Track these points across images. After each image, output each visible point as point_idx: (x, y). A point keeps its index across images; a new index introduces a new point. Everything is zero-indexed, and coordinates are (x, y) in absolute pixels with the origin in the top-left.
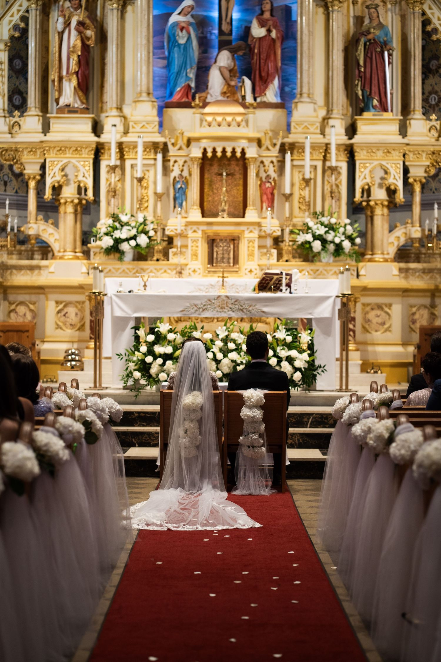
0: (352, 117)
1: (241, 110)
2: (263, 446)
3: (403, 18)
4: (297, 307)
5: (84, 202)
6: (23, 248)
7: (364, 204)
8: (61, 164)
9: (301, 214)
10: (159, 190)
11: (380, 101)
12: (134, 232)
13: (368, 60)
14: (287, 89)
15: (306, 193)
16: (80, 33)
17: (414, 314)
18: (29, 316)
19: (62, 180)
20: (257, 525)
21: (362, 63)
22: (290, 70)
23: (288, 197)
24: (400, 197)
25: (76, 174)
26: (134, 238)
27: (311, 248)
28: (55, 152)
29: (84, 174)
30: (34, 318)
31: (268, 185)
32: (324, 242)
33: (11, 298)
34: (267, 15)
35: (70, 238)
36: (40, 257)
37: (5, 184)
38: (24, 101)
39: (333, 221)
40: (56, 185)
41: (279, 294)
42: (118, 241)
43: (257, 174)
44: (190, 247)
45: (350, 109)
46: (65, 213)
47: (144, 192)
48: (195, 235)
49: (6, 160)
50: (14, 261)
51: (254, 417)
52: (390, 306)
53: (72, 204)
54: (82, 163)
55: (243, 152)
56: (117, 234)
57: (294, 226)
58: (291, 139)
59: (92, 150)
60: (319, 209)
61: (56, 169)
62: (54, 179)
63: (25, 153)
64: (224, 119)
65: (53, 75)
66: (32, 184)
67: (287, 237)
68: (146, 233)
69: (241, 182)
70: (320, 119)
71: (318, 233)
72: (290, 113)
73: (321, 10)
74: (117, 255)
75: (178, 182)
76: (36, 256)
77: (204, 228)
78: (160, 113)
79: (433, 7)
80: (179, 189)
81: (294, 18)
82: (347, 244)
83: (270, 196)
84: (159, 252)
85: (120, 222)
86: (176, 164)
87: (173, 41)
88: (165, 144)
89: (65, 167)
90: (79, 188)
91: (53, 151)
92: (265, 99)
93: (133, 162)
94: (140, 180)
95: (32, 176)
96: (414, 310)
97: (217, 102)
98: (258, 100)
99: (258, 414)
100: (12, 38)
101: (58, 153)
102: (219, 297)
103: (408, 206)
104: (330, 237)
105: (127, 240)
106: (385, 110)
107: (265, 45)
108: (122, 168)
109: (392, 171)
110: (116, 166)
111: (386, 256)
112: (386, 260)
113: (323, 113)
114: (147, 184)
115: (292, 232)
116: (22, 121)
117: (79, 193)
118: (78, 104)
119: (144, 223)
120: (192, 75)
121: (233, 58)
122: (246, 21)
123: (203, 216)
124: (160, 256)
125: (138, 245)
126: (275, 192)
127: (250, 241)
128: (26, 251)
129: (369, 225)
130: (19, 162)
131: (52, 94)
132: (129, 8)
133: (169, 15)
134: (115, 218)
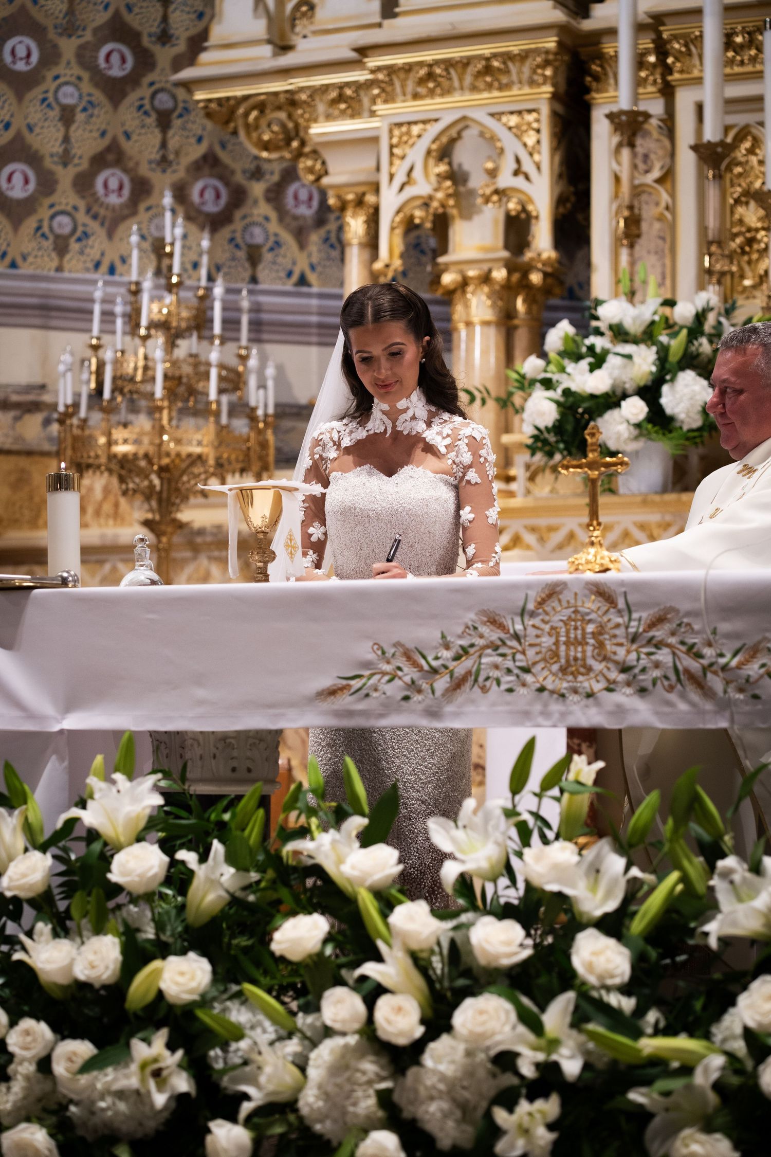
5: (535, 278)
8: (434, 130)
12: (645, 363)
19: (440, 195)
25: (490, 165)
28: (410, 86)
29: (518, 161)
40: (422, 216)
46: (469, 324)
49: (266, 146)
53: (486, 289)
54: (513, 120)
56: (575, 377)
59: (546, 63)
61: (416, 154)
62: (410, 192)
63: (321, 108)
66: (355, 226)
68: (705, 366)
89: (453, 141)
91: (403, 87)
94: (712, 155)
95: (350, 197)
101: (422, 90)
105: (619, 399)
117: (510, 241)
119: (696, 325)
130: (307, 149)
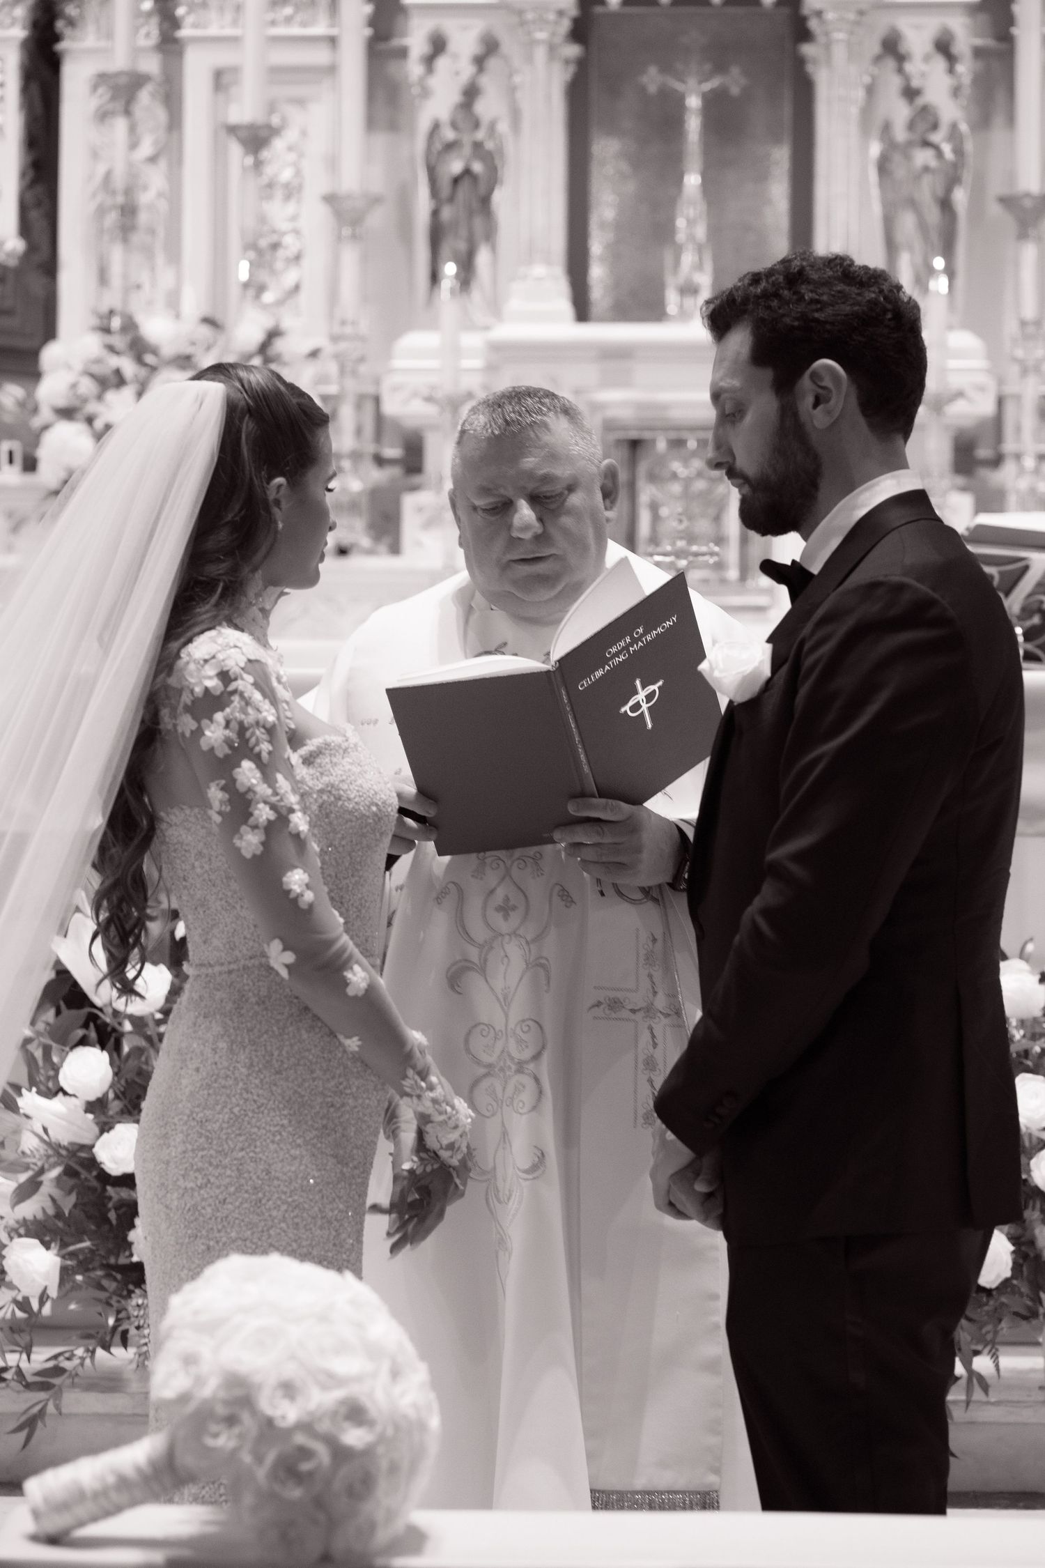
31: (923, 159)
75: (450, 147)
80: (456, 181)
83: (932, 213)
86: (442, 63)
94: (255, 141)
114: (298, 173)
123: (582, 316)
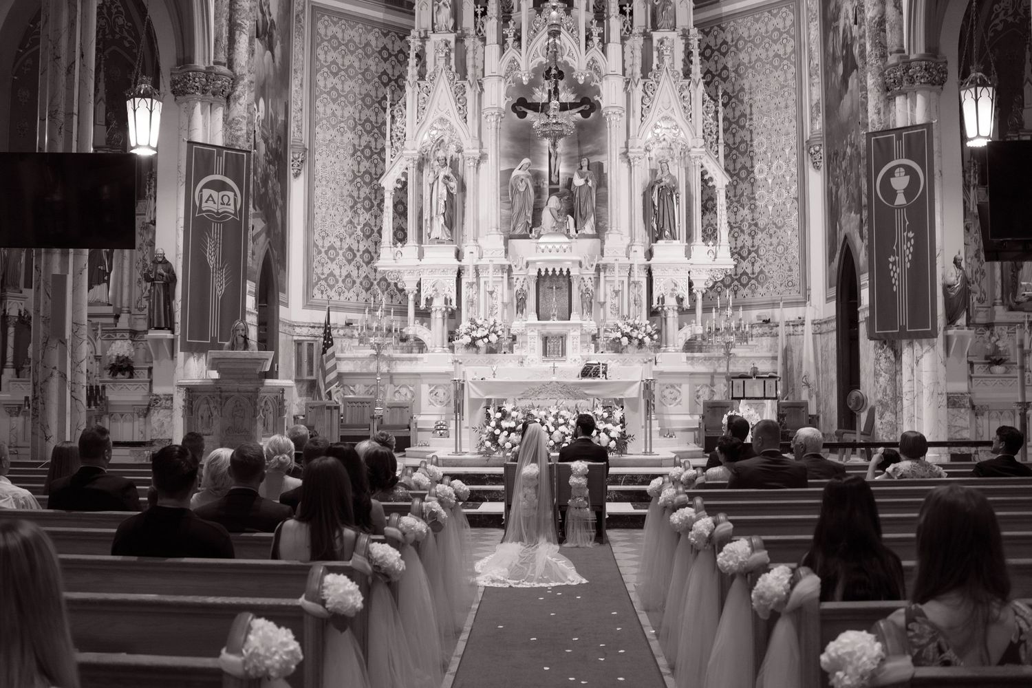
0: (650, 244)
1: (566, 240)
2: (588, 507)
3: (687, 169)
4: (612, 390)
5: (449, 310)
6: (405, 344)
7: (660, 309)
8: (432, 281)
9: (613, 317)
10: (506, 300)
11: (671, 232)
12: (486, 332)
13: (661, 202)
14: (600, 224)
15: (616, 301)
16: (446, 184)
17: (698, 391)
18: (409, 396)
19: (434, 294)
20: (584, 581)
21: (656, 204)
22: (603, 210)
23: (603, 304)
24: (686, 304)
25: (443, 289)
26: (487, 336)
27: (620, 342)
28: (428, 273)
29: (449, 289)
30: (413, 397)
31: (587, 295)
32: (630, 338)
33: (396, 382)
34: (585, 169)
35: (439, 336)
36: (417, 351)
37: (392, 297)
38: (405, 235)
39: (637, 322)
40: (429, 298)
41: (597, 380)
42: (474, 339)
43: (579, 288)
44: (529, 344)
45: (648, 238)
46: (436, 318)
47: (494, 302)
48: (532, 333)
49: (392, 279)
50: (397, 354)
51: (580, 484)
52: (680, 385)
53: (440, 312)
54: (448, 281)
55: (568, 271)
56: (474, 334)
57: (607, 326)
58: (604, 261)
59: (455, 271)
60: (626, 313)
61: (429, 286)
62: (427, 293)
63: (406, 273)
64: (554, 247)
65: (426, 216)
66: (411, 297)
67: (602, 334)
68: (496, 333)
69: (567, 293)
70: (626, 246)
71: (625, 331)
72: (603, 242)
73: (626, 165)
74: (475, 349)
75: (520, 294)
76: (414, 350)
77: (540, 328)
78: (506, 244)
79: (710, 161)
80: (520, 299)
81: (605, 172)
82: (647, 339)
83: (589, 304)
84: (507, 346)
85: (476, 324)
87: (515, 190)
88: (510, 266)
89: (435, 284)
90: (446, 299)
91: (426, 273)
92: (584, 232)
93: (486, 279)
94: (491, 293)
95: (411, 291)
96: (698, 388)
97: (548, 234)
98: (579, 232)
99: (583, 481)
100: (396, 189)
101: (430, 274)
102: (551, 382)
103: (692, 310)
104: (634, 334)
105: (482, 338)
106: (675, 239)
107: (584, 191)
108: (478, 285)
109: (680, 284)
110: (473, 283)
111: (677, 348)
112: (677, 351)
113: (627, 241)
115: (606, 331)
116: (404, 250)
117: (446, 303)
118: (444, 237)
119: (494, 325)
120: (530, 215)
121: (560, 202)
122: (570, 174)
123: (539, 320)
124: (507, 350)
125: (489, 342)
126: (593, 301)
127: (574, 338)
128: (407, 346)
129: (664, 325)
130: (401, 281)
131: (426, 230)
132: (482, 165)
133: (512, 170)
134: (473, 321)
